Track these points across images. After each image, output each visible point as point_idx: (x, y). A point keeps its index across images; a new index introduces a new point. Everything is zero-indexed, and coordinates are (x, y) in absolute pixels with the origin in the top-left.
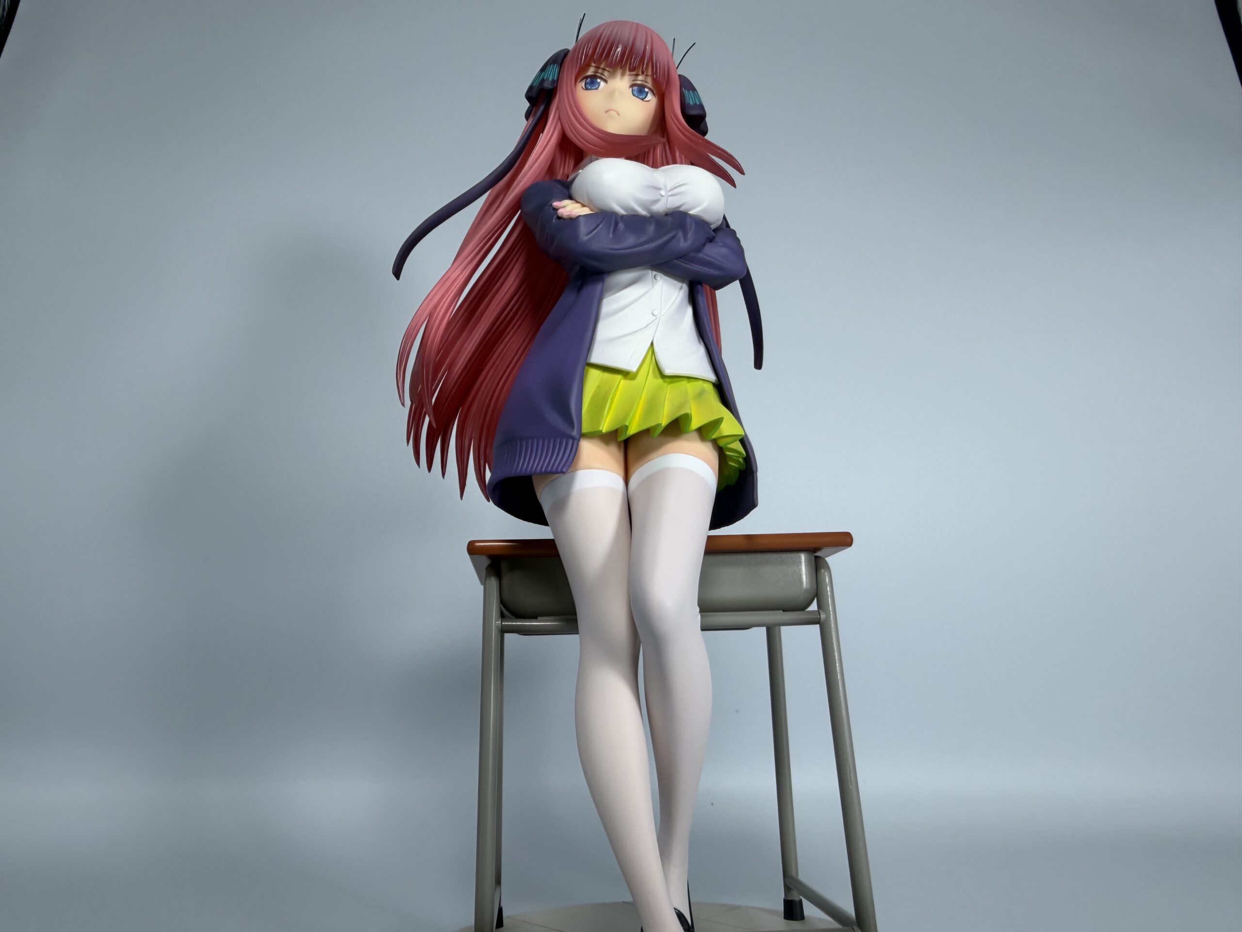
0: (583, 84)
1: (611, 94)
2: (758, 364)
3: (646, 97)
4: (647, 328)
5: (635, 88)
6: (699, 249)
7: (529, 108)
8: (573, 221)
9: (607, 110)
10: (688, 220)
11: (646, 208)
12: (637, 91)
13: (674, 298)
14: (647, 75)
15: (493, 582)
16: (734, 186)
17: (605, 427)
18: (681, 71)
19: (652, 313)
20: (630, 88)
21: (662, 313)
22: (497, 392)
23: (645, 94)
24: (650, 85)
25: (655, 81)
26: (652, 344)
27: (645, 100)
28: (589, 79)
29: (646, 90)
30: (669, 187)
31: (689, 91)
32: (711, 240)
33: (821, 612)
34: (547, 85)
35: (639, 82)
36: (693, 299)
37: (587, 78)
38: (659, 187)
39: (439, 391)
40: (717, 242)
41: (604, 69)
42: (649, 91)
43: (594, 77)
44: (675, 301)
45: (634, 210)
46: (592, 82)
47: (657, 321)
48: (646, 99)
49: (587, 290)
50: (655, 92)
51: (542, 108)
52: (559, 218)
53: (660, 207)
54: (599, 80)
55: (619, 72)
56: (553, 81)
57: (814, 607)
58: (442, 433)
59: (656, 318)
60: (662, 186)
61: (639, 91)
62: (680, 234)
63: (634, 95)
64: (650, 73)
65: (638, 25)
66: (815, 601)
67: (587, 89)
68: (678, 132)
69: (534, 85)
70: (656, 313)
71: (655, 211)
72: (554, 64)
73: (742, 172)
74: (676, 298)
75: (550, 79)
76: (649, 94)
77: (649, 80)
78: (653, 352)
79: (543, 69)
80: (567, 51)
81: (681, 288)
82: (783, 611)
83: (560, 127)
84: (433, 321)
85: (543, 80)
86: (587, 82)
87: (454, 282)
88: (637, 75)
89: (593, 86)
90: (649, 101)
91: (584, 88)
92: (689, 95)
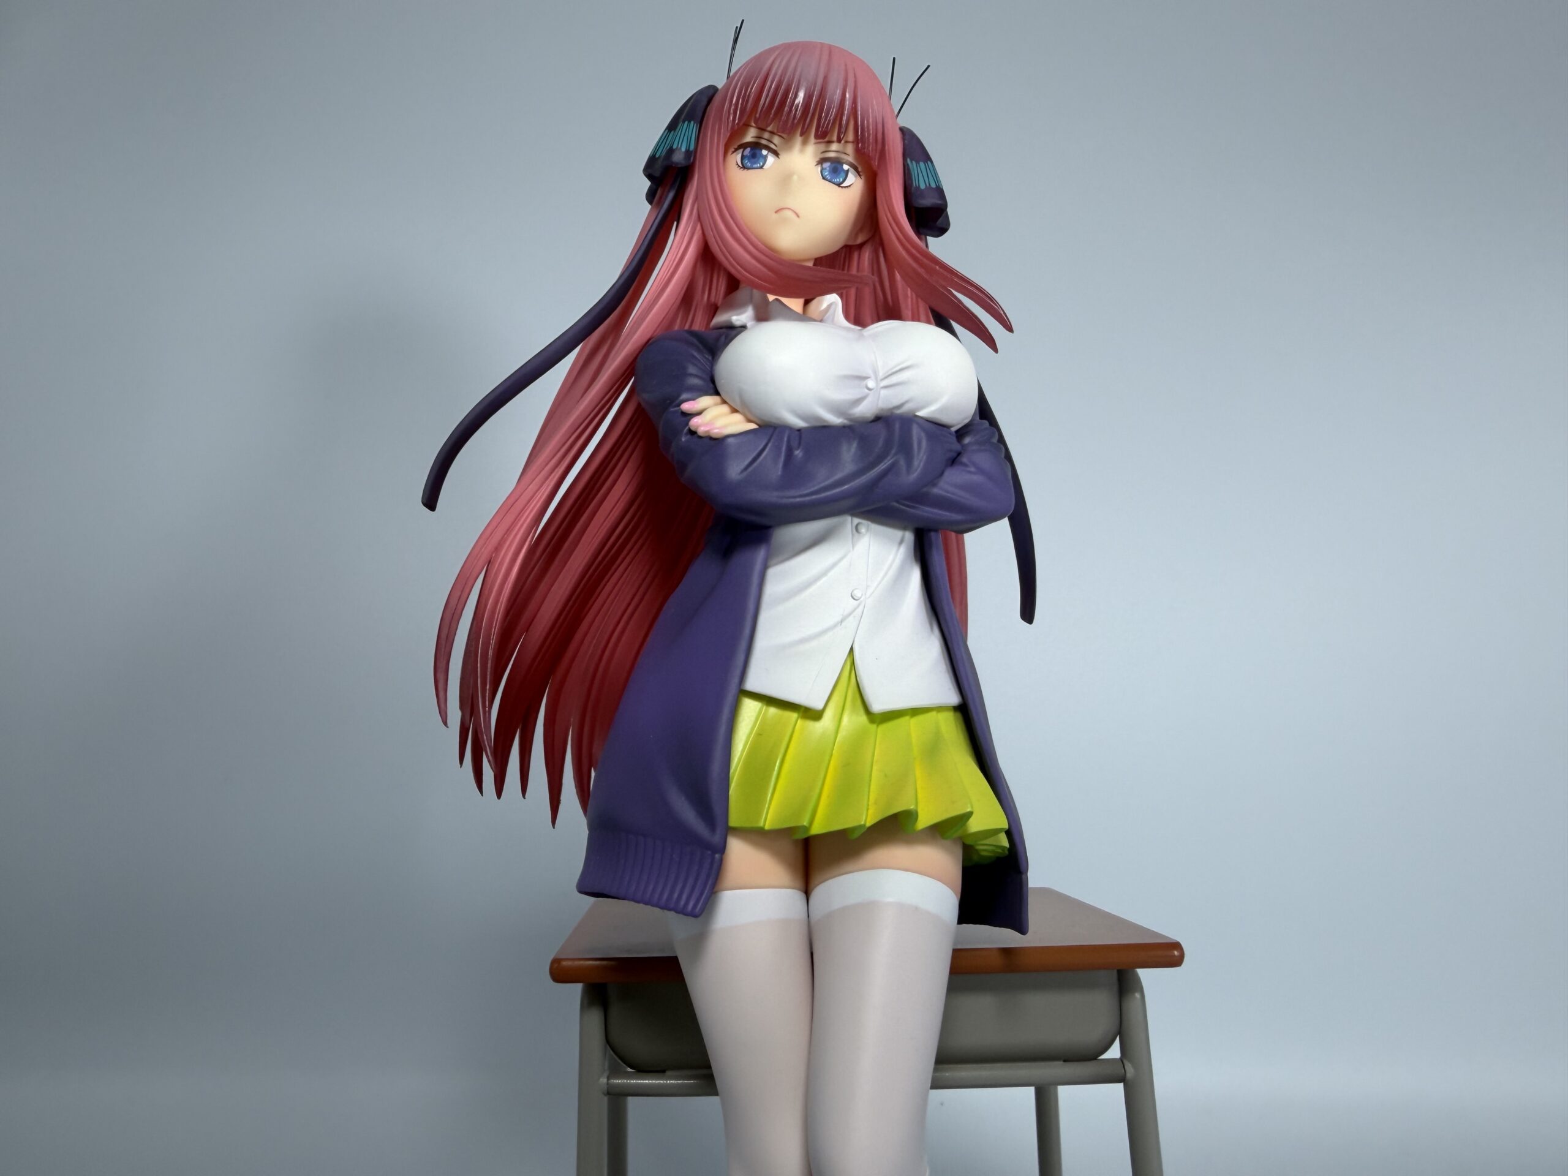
0: (738, 157)
1: (785, 181)
2: (1028, 612)
3: (844, 180)
4: (843, 624)
5: (827, 165)
6: (933, 483)
7: (650, 187)
8: (716, 443)
9: (777, 209)
10: (916, 431)
11: (839, 413)
12: (830, 171)
13: (891, 558)
14: (846, 142)
15: (595, 1018)
16: (995, 350)
17: (769, 820)
18: (902, 121)
19: (852, 596)
20: (817, 165)
21: (868, 594)
22: (607, 653)
23: (843, 175)
24: (850, 159)
25: (859, 153)
26: (852, 649)
27: (842, 185)
28: (748, 150)
29: (846, 167)
30: (881, 374)
31: (918, 162)
32: (954, 460)
33: (1126, 1062)
34: (678, 158)
35: (832, 155)
36: (922, 554)
37: (744, 146)
38: (864, 375)
39: (513, 665)
40: (965, 465)
41: (772, 133)
42: (851, 170)
43: (756, 146)
44: (891, 566)
45: (818, 418)
46: (753, 154)
47: (861, 607)
48: (844, 185)
49: (739, 558)
50: (860, 170)
51: (671, 195)
52: (693, 433)
53: (866, 409)
54: (764, 152)
55: (798, 140)
56: (688, 152)
57: (1114, 1052)
58: (520, 727)
59: (859, 605)
60: (870, 373)
61: (833, 170)
62: (902, 463)
63: (824, 178)
64: (850, 136)
65: (831, 50)
66: (1117, 1041)
67: (744, 167)
68: (900, 248)
69: (657, 156)
70: (858, 594)
71: (857, 415)
72: (689, 122)
73: (1010, 329)
74: (894, 560)
75: (683, 149)
76: (850, 175)
77: (850, 149)
78: (853, 664)
79: (672, 126)
80: (712, 91)
81: (901, 542)
82: (1065, 1061)
83: (700, 232)
84: (492, 575)
85: (671, 151)
86: (745, 154)
87: (528, 503)
88: (830, 142)
89: (755, 163)
90: (850, 186)
91: (739, 166)
92: (919, 170)
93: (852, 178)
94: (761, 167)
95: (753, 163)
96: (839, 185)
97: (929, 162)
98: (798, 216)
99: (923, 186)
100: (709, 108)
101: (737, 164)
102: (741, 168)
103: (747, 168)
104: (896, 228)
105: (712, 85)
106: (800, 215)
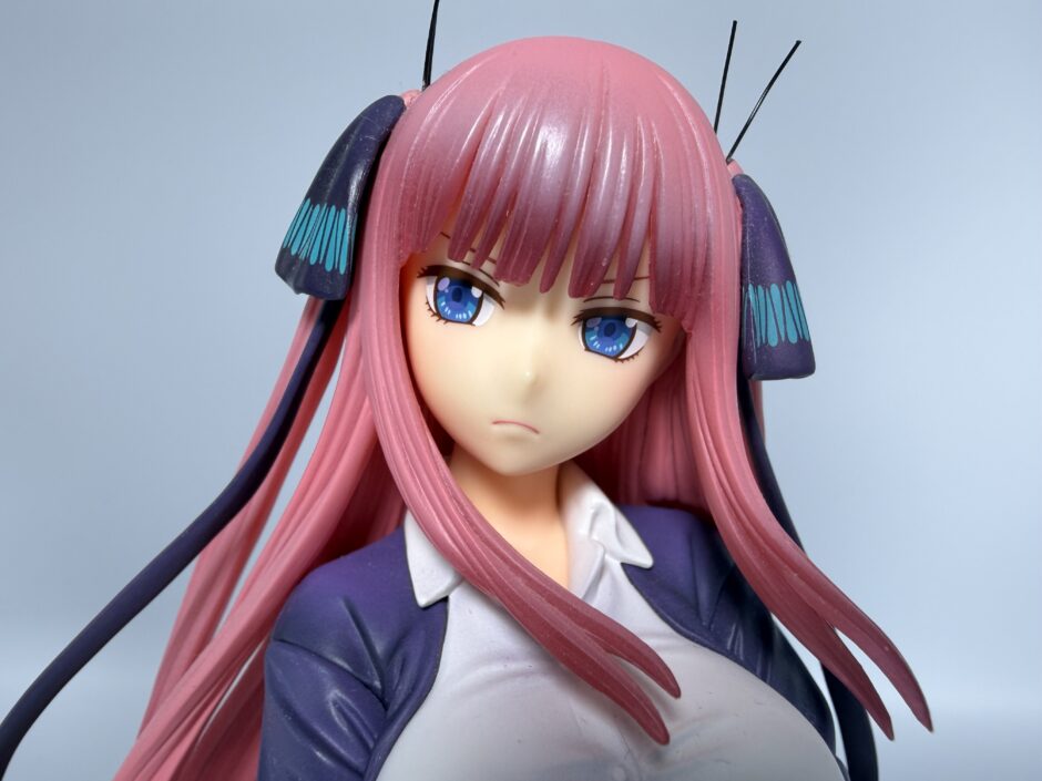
0: (429, 291)
3: (625, 348)
5: (595, 324)
12: (599, 333)
23: (624, 338)
27: (620, 357)
28: (449, 282)
29: (633, 322)
31: (767, 283)
35: (607, 305)
42: (641, 324)
48: (624, 355)
54: (479, 295)
61: (605, 329)
63: (588, 347)
67: (439, 312)
76: (638, 334)
86: (443, 288)
89: (461, 311)
90: (637, 354)
91: (430, 309)
92: (769, 300)
93: (641, 339)
94: (470, 322)
95: (456, 311)
96: (616, 357)
97: (789, 284)
98: (536, 431)
99: (773, 342)
100: (384, 156)
101: (428, 303)
102: (434, 314)
103: (444, 319)
104: (715, 457)
105: (395, 97)
106: (538, 429)
